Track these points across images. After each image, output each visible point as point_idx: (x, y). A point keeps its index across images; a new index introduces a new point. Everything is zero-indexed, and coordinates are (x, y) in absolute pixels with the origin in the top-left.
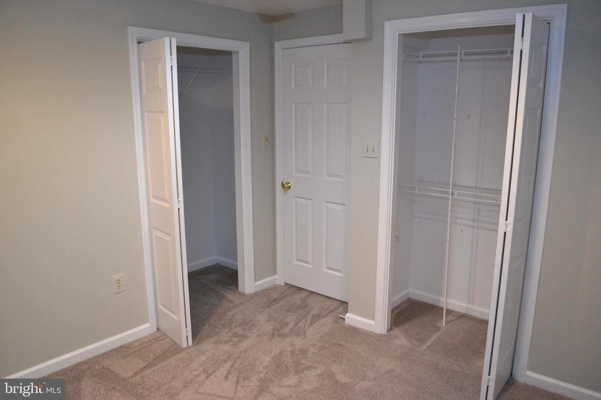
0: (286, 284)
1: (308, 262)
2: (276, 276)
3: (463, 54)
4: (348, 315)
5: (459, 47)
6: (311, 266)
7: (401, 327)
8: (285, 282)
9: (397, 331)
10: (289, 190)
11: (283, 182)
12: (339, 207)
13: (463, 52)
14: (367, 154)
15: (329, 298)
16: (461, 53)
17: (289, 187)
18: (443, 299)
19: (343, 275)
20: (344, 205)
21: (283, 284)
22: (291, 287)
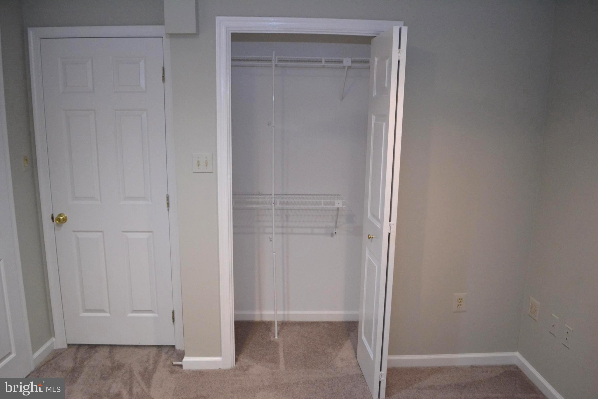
0: (69, 345)
1: (103, 310)
2: (53, 339)
3: (277, 60)
4: (186, 359)
5: (274, 52)
6: (108, 315)
7: (243, 354)
8: (68, 343)
9: (245, 360)
10: (64, 225)
11: (53, 214)
12: (145, 236)
13: (277, 57)
14: (199, 168)
15: (139, 347)
16: (275, 58)
17: (65, 220)
18: (257, 312)
19: (156, 315)
20: (151, 232)
21: (66, 346)
22: (79, 347)
